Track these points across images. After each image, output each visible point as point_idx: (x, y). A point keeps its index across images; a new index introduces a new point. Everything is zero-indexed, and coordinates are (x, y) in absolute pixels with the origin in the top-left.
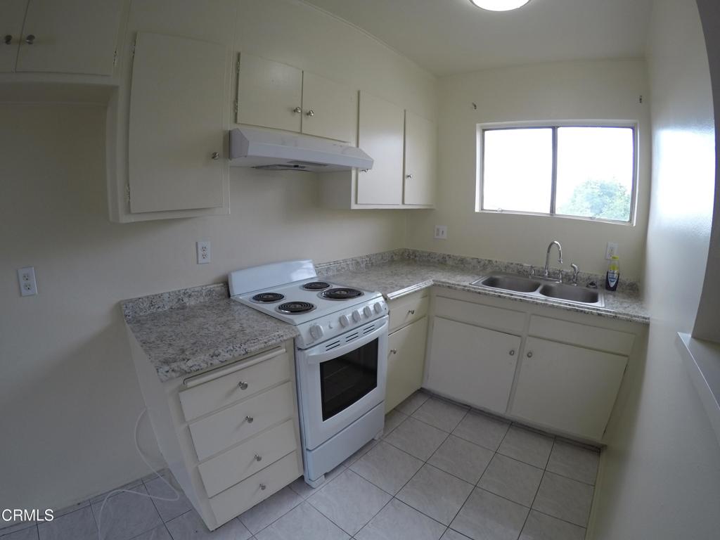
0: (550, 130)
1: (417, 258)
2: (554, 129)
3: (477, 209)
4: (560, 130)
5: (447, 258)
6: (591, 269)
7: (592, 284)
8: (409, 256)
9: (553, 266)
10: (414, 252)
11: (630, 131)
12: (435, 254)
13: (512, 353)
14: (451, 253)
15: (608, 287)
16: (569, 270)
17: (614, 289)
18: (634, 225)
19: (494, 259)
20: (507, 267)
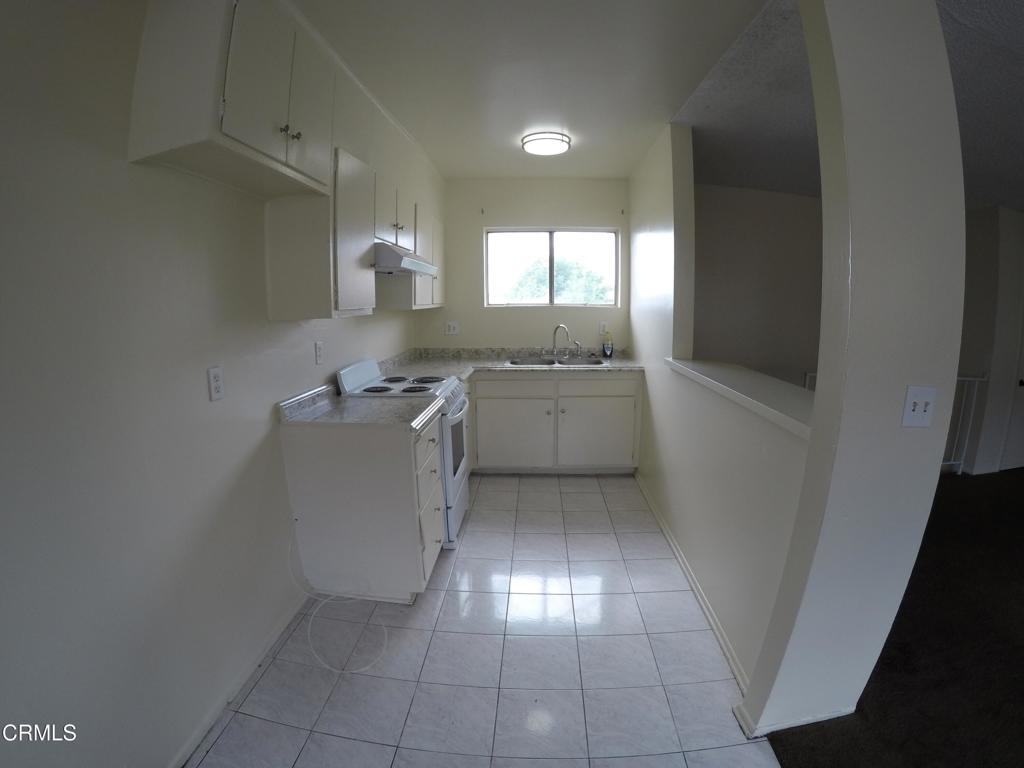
0: (547, 234)
1: (430, 356)
2: (551, 233)
3: (485, 305)
4: (556, 234)
5: (462, 352)
6: (590, 343)
7: (593, 354)
8: (421, 354)
9: (560, 345)
10: (426, 350)
11: (613, 235)
12: (448, 349)
13: (549, 413)
14: (466, 347)
15: (605, 355)
16: (573, 347)
17: (610, 356)
18: (619, 306)
19: (506, 347)
20: (519, 352)
